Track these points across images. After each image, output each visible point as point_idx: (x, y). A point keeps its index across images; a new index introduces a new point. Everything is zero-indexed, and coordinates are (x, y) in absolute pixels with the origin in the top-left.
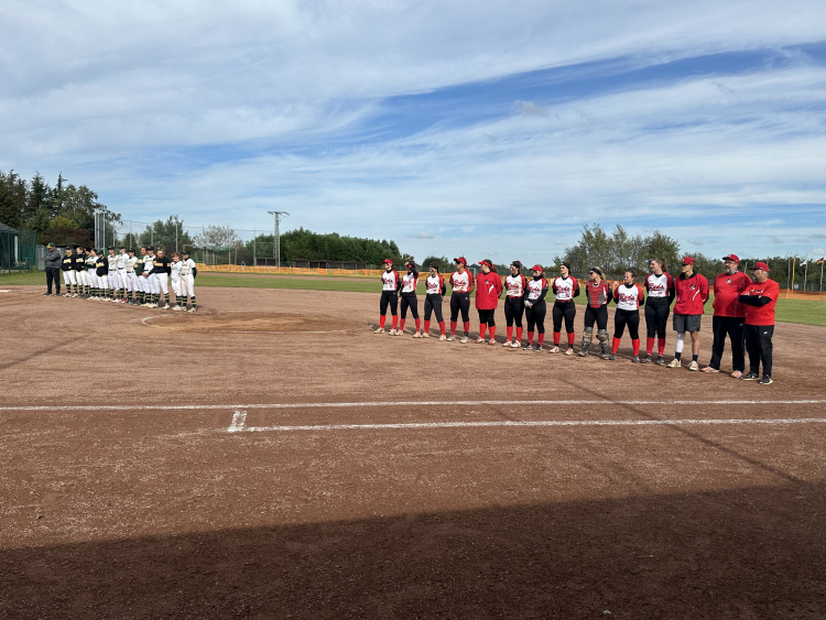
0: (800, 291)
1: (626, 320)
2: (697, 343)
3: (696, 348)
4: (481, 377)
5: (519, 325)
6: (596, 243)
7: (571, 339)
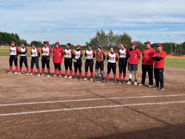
0: (174, 55)
1: (111, 66)
2: (137, 75)
3: (136, 77)
4: (55, 91)
5: (71, 69)
6: (101, 36)
7: (92, 74)
